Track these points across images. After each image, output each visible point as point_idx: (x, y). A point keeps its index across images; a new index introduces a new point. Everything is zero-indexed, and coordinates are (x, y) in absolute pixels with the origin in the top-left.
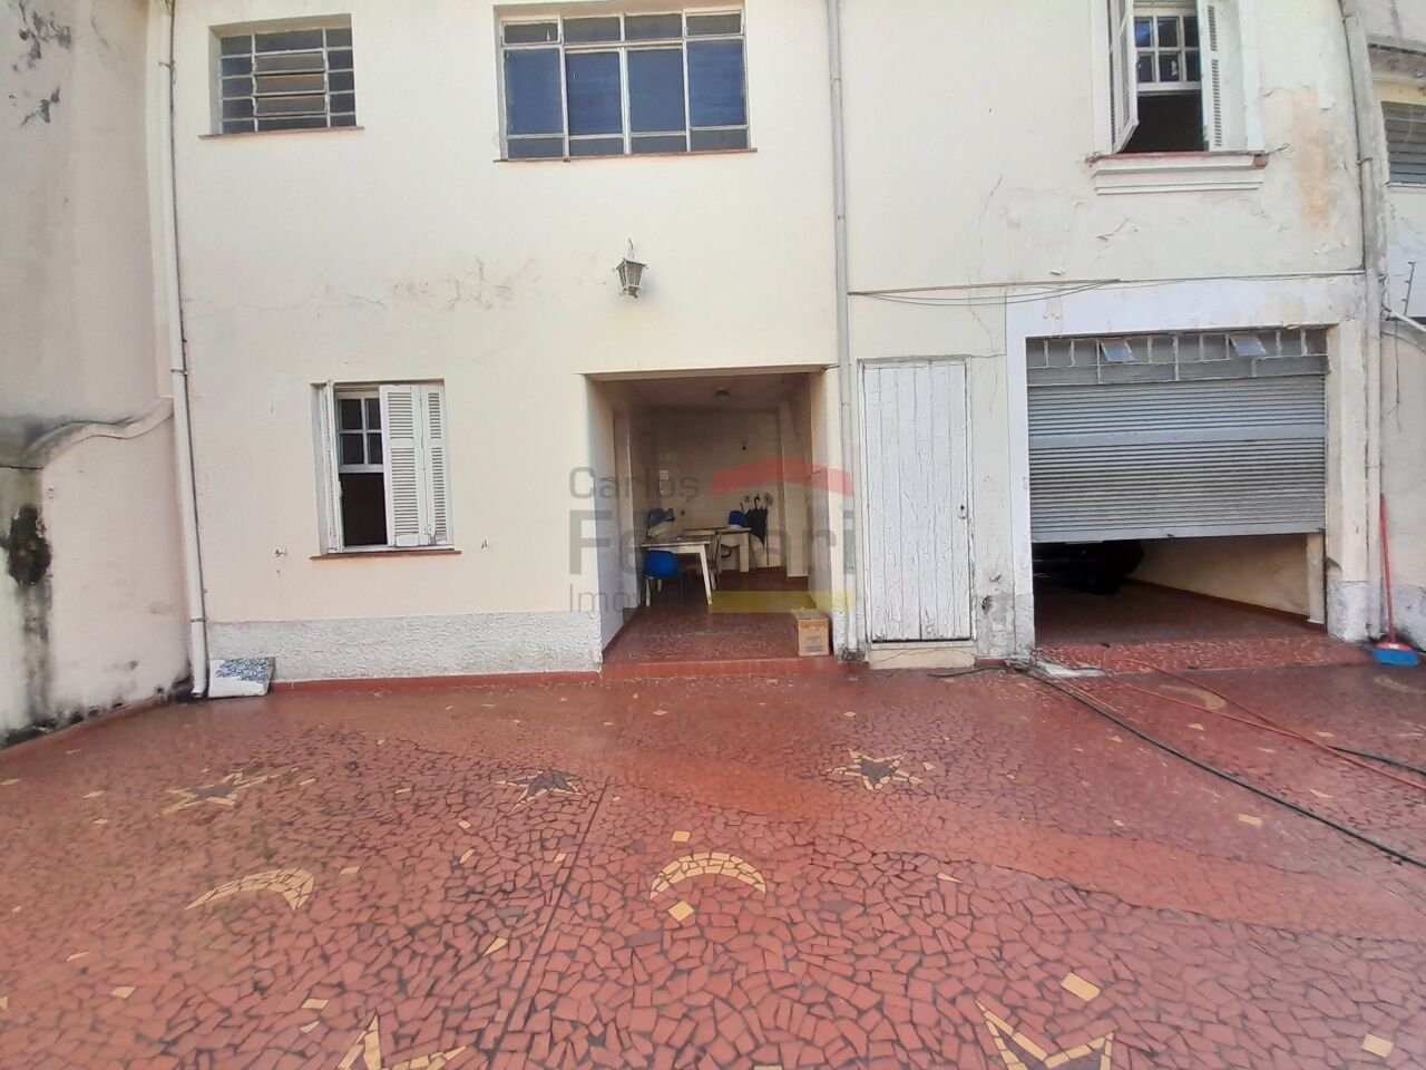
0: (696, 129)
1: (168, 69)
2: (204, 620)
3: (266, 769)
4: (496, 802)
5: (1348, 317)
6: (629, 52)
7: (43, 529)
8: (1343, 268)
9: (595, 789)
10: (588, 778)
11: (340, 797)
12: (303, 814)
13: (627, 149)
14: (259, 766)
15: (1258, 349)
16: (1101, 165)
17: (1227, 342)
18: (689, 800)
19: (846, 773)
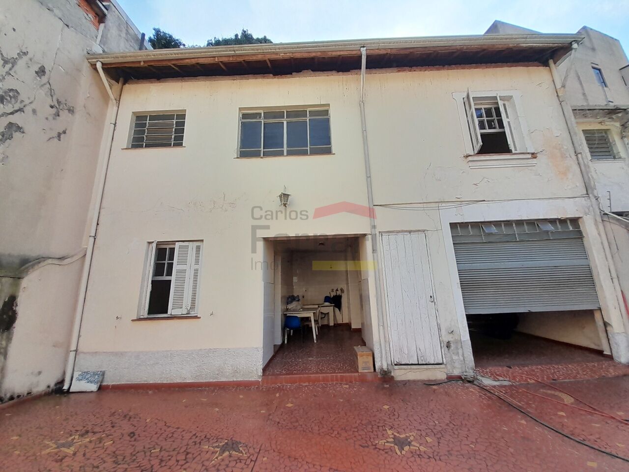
0: (311, 147)
1: (113, 125)
2: (76, 351)
3: (90, 434)
4: (202, 460)
5: (586, 214)
6: (287, 122)
7: (17, 305)
8: (579, 194)
9: (254, 452)
10: (250, 445)
11: (124, 454)
12: (105, 462)
13: (285, 153)
14: (87, 432)
15: (550, 227)
16: (470, 158)
17: (536, 224)
18: (303, 460)
19: (386, 444)
